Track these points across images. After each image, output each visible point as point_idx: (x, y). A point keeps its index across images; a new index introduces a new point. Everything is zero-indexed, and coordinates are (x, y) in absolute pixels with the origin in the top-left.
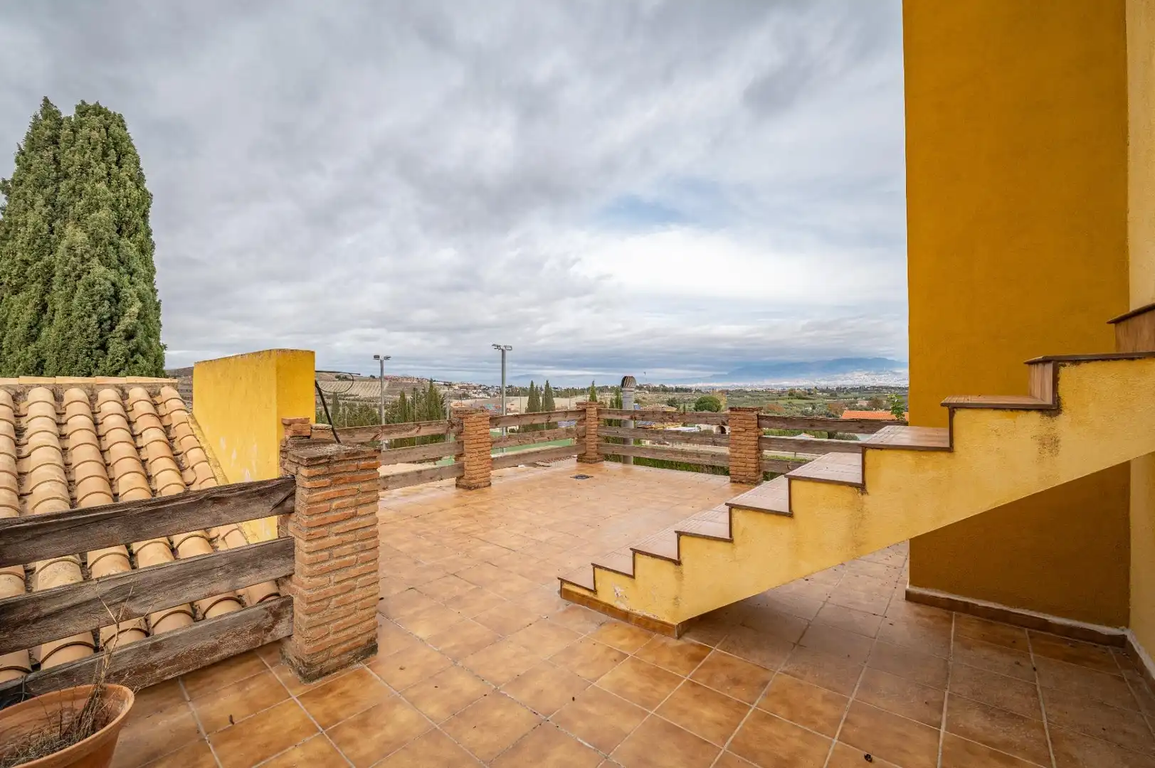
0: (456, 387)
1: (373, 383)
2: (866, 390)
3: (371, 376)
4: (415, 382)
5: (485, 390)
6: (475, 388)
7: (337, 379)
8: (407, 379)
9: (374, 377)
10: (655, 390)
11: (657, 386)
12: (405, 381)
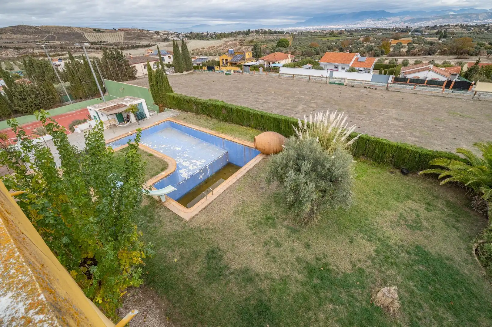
0: (161, 34)
1: (116, 33)
2: (369, 30)
3: (113, 29)
4: (139, 32)
5: (177, 36)
6: (172, 34)
7: (95, 32)
8: (134, 30)
9: (115, 29)
10: (265, 33)
11: (267, 30)
12: (133, 32)
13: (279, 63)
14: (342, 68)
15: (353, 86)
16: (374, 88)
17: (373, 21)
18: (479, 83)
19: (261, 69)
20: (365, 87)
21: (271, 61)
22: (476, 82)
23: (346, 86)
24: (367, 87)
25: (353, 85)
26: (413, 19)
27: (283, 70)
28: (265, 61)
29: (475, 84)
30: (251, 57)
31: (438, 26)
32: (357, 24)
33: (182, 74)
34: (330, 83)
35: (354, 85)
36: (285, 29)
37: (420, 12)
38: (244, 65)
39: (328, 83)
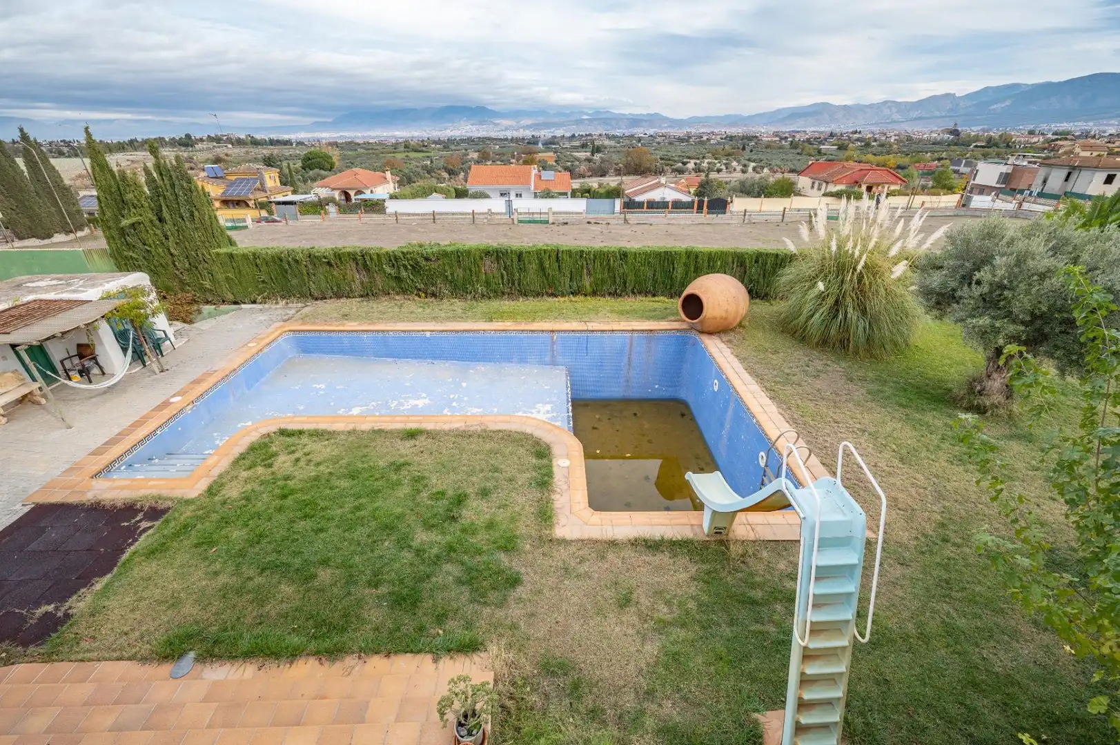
2: (473, 141)
13: (372, 192)
14: (517, 195)
15: (566, 223)
16: (604, 222)
17: (472, 125)
18: (736, 200)
19: (332, 209)
20: (589, 223)
21: (350, 189)
22: (732, 198)
23: (553, 223)
24: (593, 221)
25: (565, 221)
26: (538, 125)
27: (392, 207)
28: (333, 189)
29: (732, 202)
30: (279, 184)
31: (576, 135)
32: (445, 129)
33: (46, 241)
34: (520, 222)
35: (568, 221)
36: (293, 137)
37: (542, 112)
38: (279, 203)
39: (516, 222)
